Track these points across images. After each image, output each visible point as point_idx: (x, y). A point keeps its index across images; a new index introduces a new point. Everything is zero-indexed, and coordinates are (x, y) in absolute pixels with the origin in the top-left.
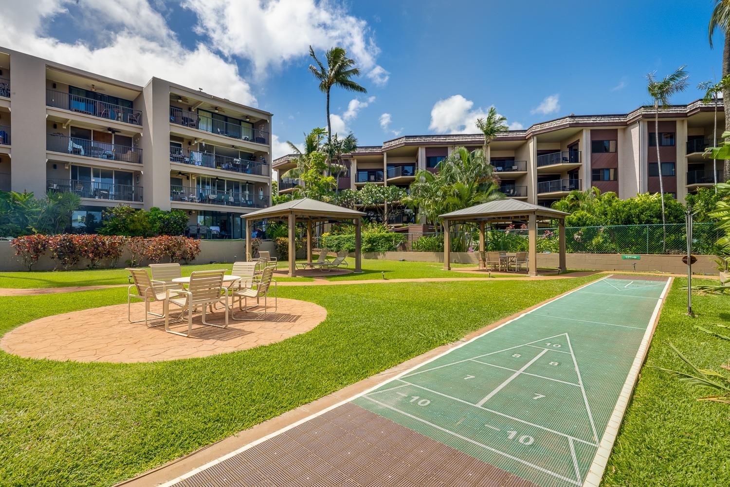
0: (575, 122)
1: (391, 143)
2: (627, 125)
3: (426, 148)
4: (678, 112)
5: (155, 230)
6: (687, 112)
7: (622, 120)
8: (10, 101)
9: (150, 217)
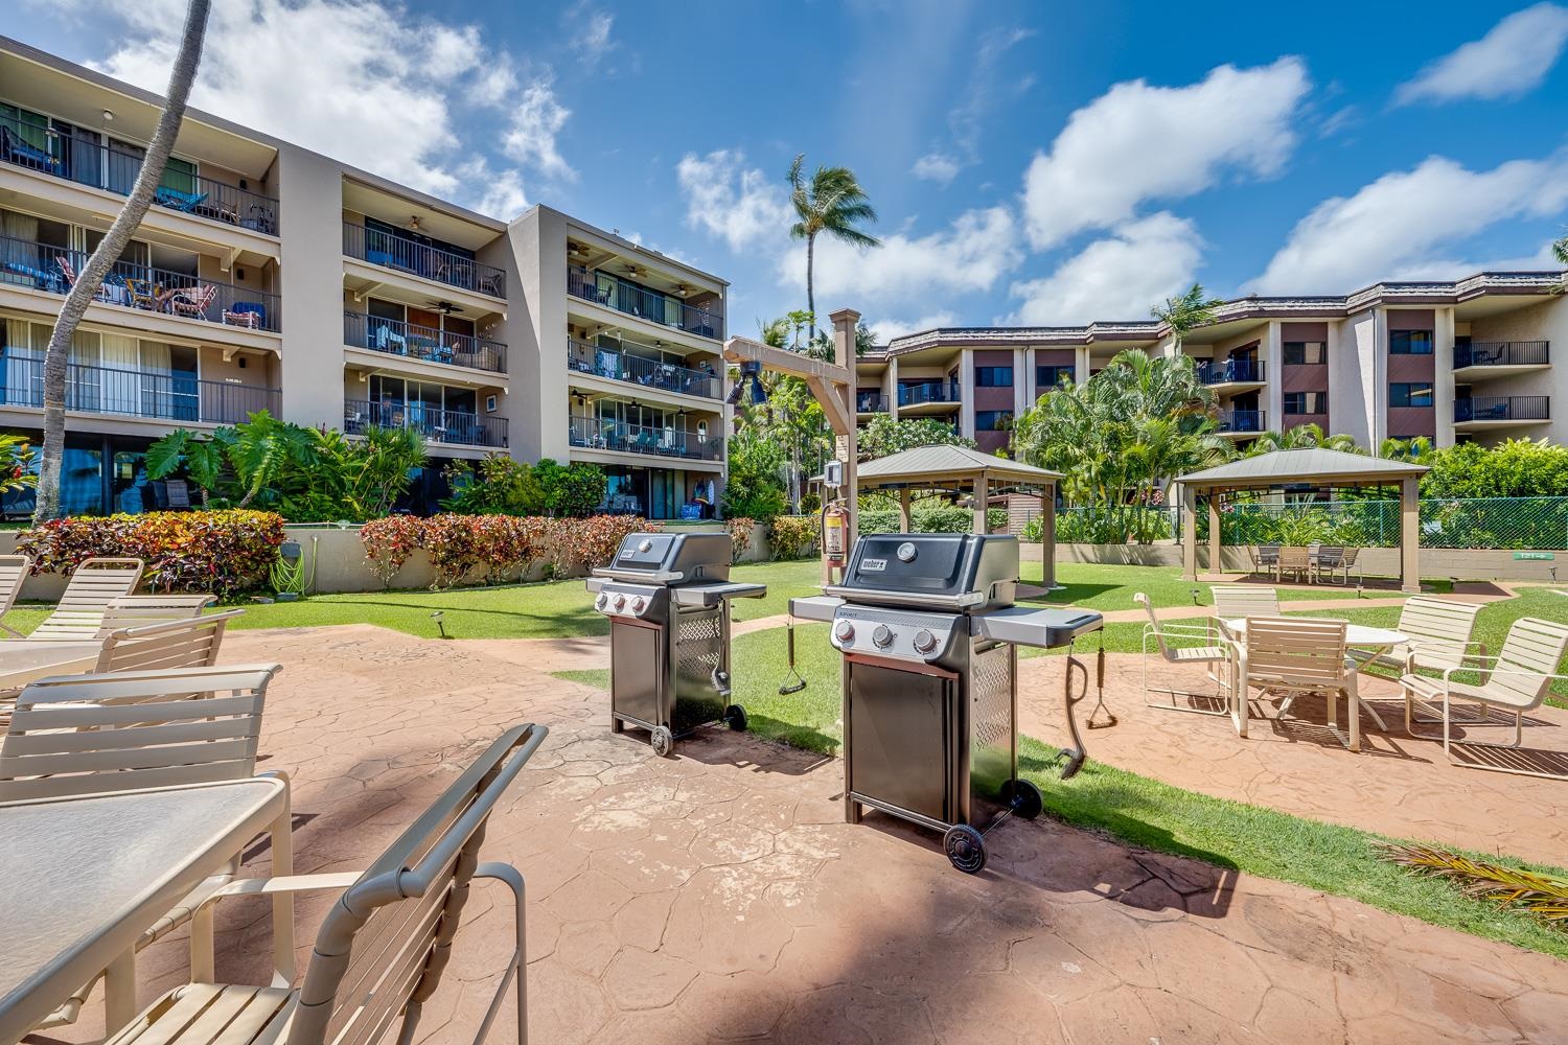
0: (1257, 309)
1: (908, 341)
2: (1347, 316)
3: (975, 351)
4: (1443, 294)
5: (551, 504)
6: (1457, 294)
7: (1339, 306)
8: (279, 245)
9: (544, 478)
